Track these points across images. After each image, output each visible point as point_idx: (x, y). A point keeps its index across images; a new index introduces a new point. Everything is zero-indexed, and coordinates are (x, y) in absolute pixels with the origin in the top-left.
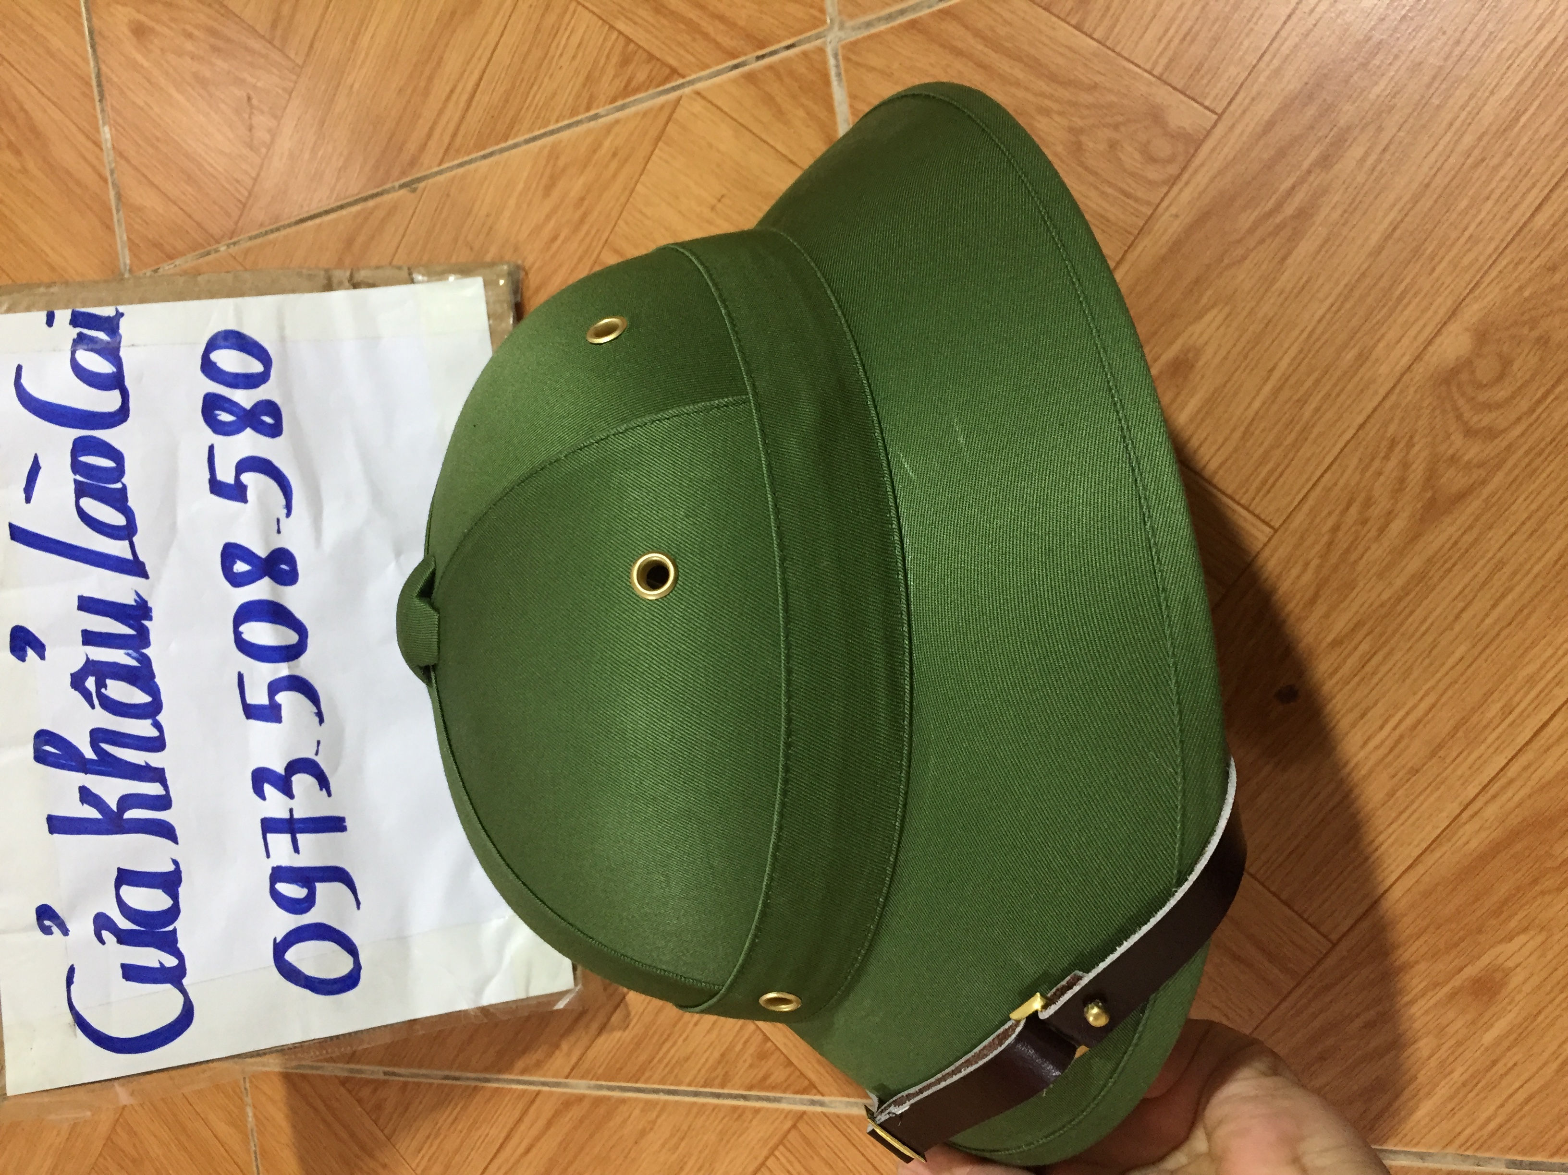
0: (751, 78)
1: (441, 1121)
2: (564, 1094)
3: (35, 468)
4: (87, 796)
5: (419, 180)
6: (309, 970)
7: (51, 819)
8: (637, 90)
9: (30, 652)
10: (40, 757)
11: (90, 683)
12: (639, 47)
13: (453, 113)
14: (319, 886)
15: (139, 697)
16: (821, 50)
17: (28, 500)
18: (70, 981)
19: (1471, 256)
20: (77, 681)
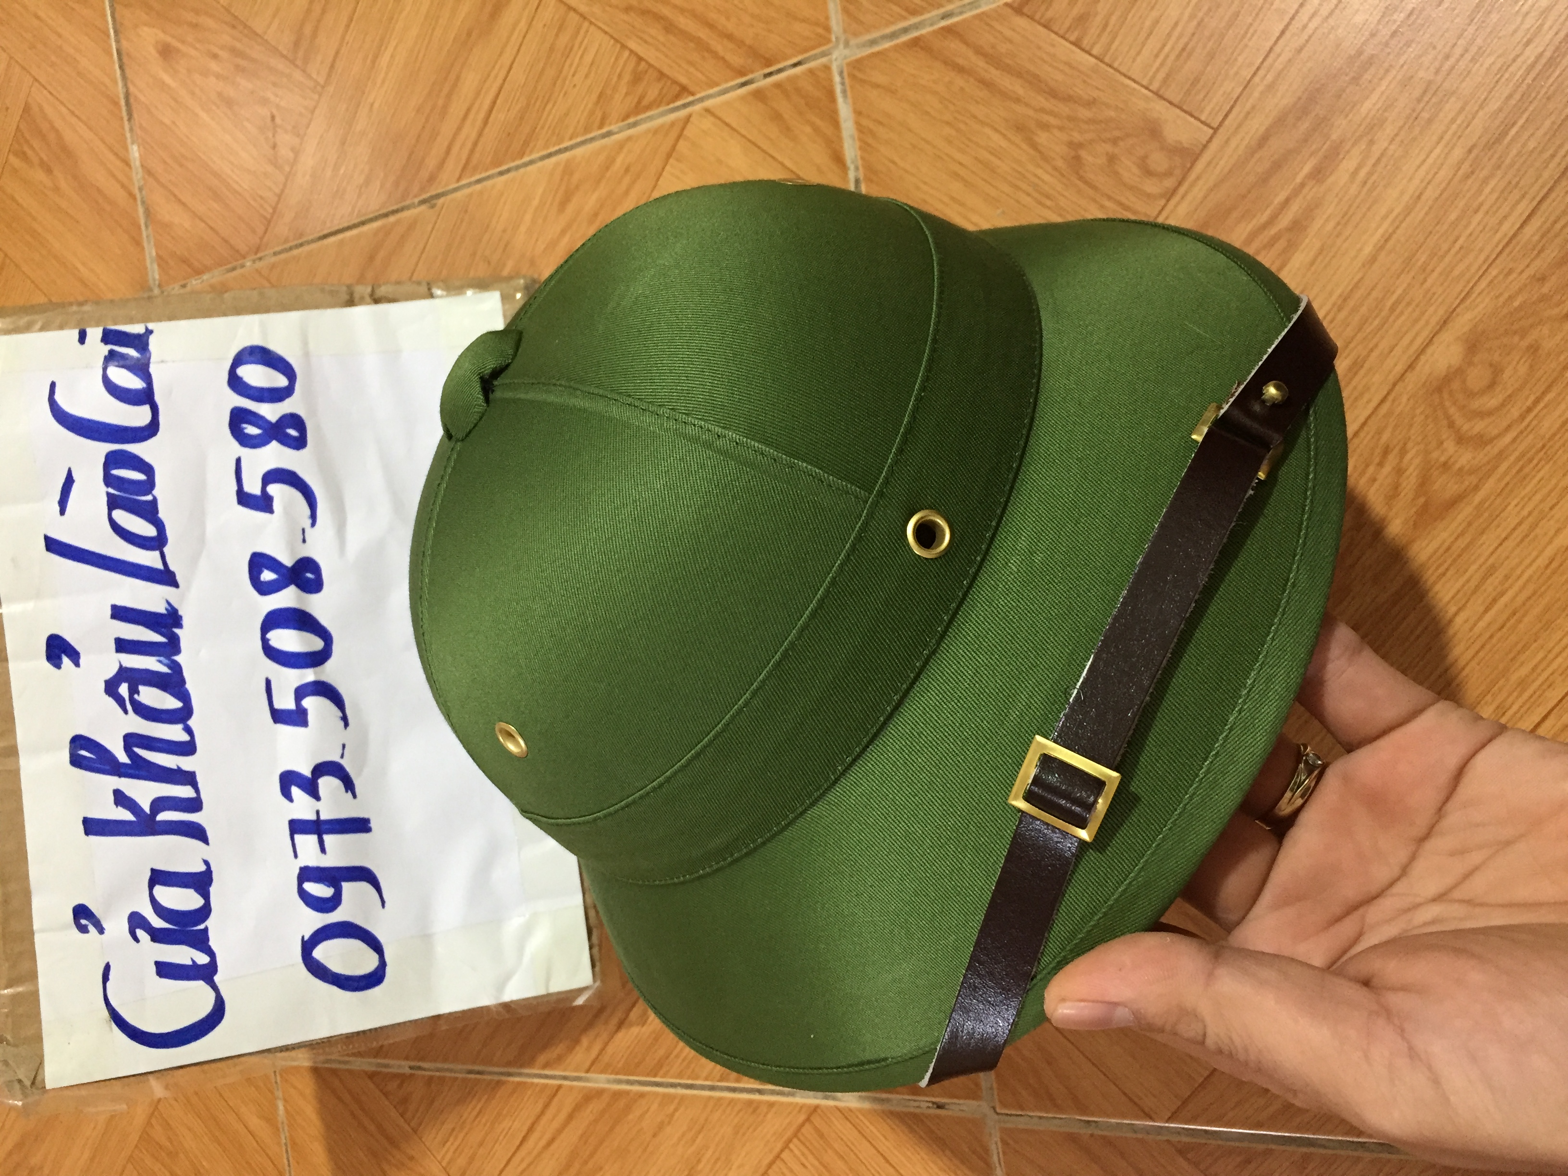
0: (759, 95)
1: (465, 1115)
2: (584, 1088)
3: (69, 481)
4: (120, 799)
5: (438, 196)
6: (336, 966)
7: (87, 822)
8: (648, 108)
9: (66, 660)
10: (76, 761)
11: (124, 689)
12: (650, 65)
13: (470, 131)
14: (346, 886)
15: (171, 703)
16: (827, 68)
17: (62, 512)
18: (106, 978)
19: (1461, 267)
20: (111, 688)
